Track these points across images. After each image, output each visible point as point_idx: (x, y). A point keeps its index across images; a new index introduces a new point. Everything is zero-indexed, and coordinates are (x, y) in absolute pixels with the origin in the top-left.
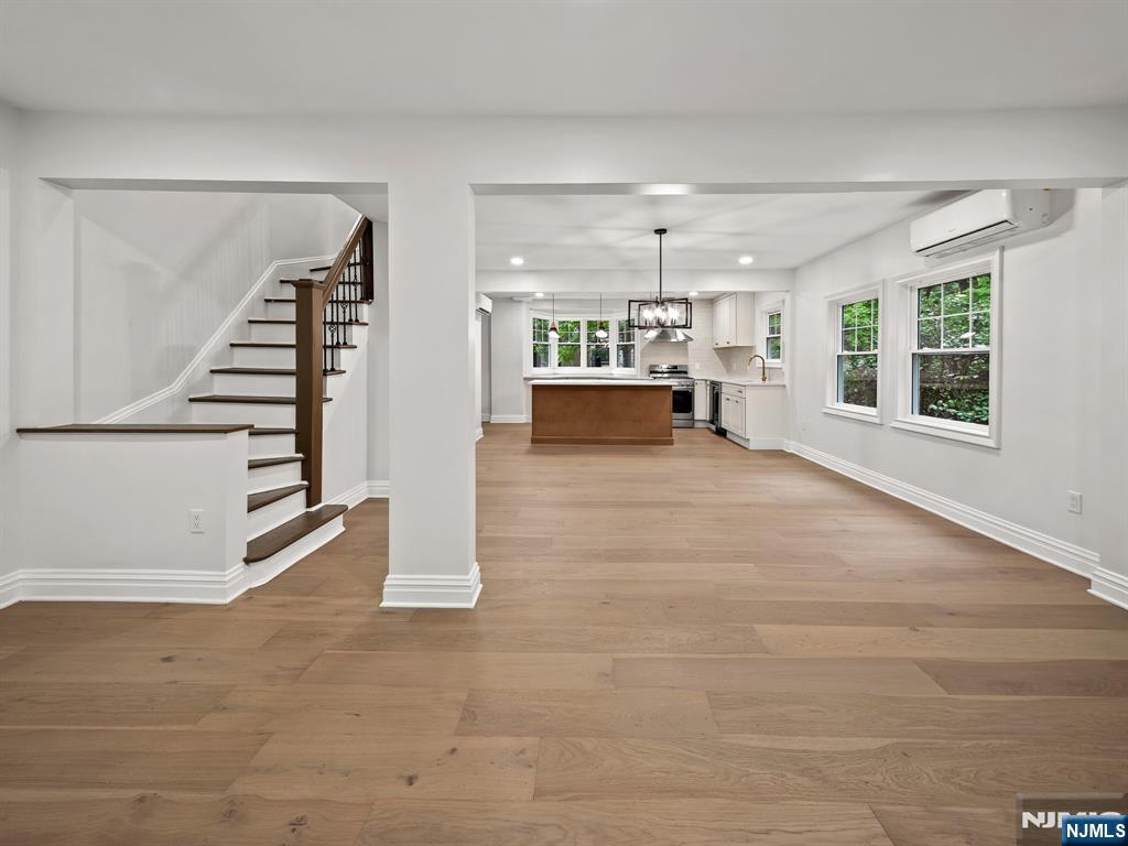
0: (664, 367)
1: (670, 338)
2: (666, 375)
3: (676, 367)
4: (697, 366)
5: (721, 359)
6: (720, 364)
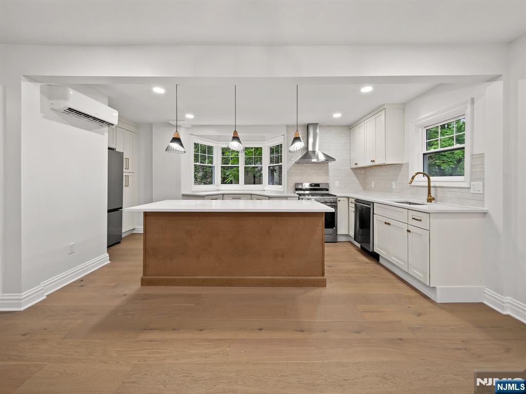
0: (306, 185)
1: (311, 158)
2: (307, 192)
3: (318, 185)
4: (337, 183)
5: (357, 177)
6: (357, 181)
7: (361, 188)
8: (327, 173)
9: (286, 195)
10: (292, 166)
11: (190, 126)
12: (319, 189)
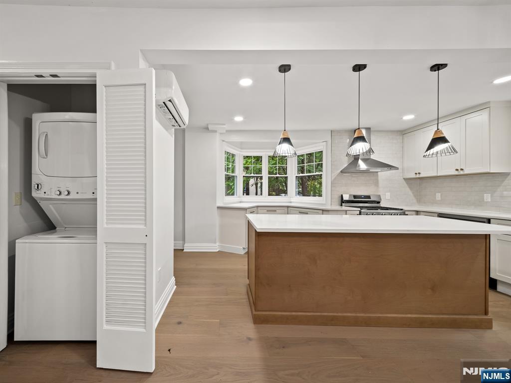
3: (368, 197)
5: (411, 188)
6: (410, 193)
7: (415, 201)
8: (376, 183)
9: (329, 207)
10: (337, 176)
11: (225, 132)
12: (369, 201)
